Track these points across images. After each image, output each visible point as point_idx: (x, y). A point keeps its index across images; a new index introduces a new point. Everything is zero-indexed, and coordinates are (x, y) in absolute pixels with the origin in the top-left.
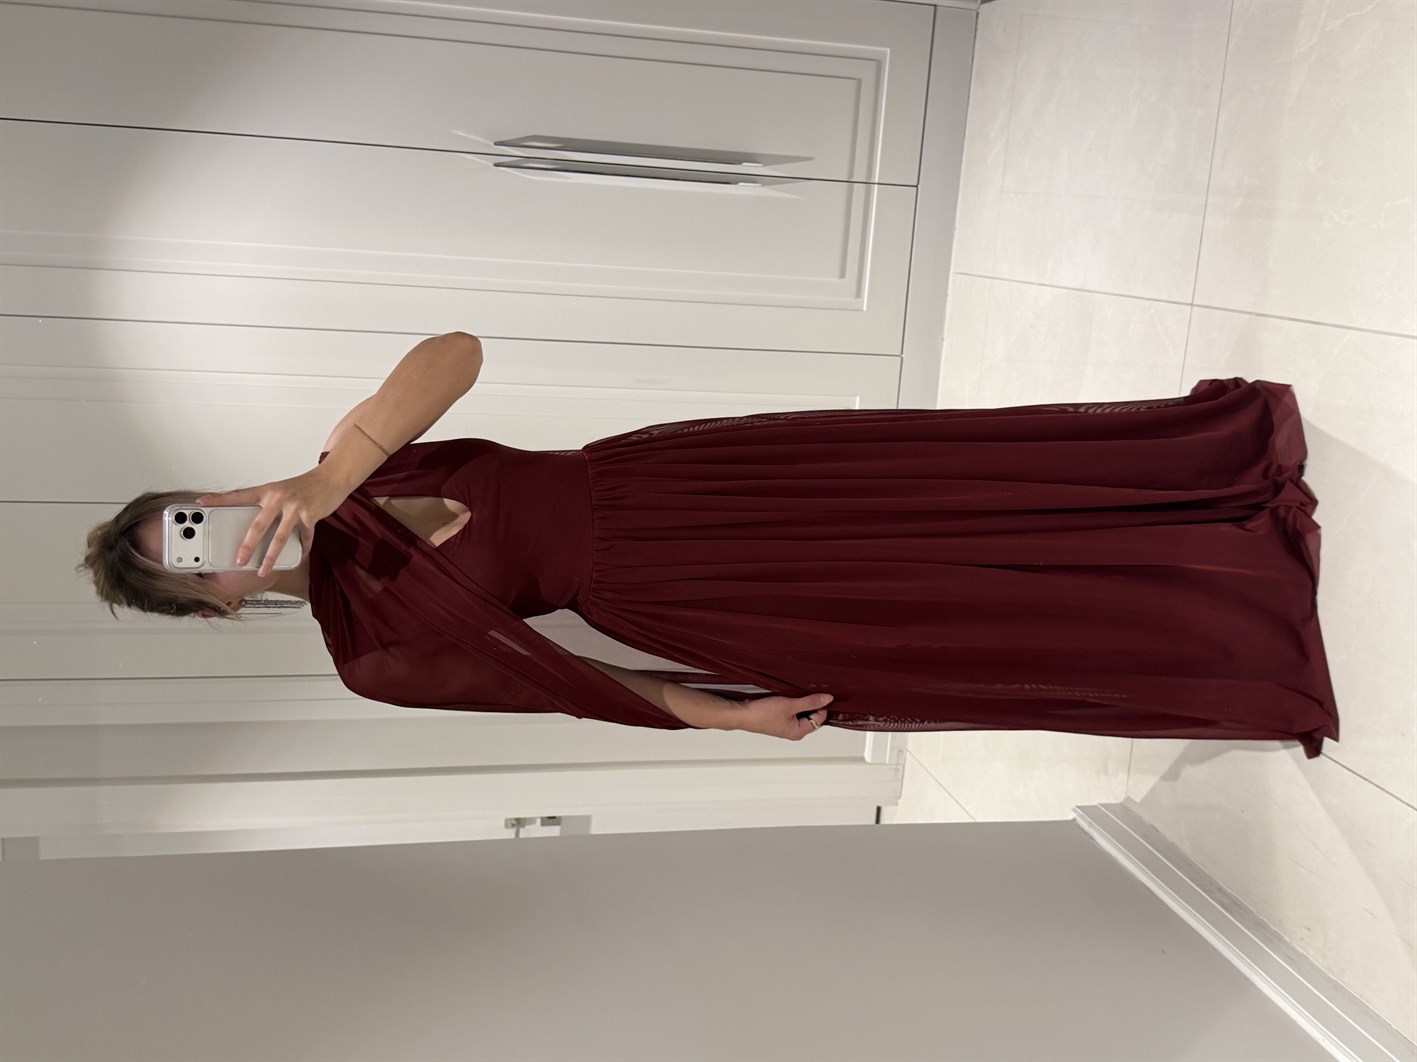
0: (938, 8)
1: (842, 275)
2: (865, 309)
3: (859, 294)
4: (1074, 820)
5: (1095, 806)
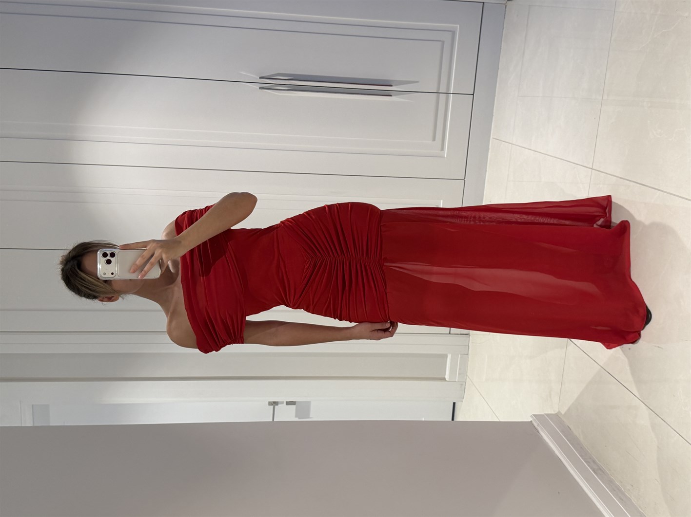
2: (445, 156)
3: (442, 149)
4: (531, 421)
5: (542, 415)
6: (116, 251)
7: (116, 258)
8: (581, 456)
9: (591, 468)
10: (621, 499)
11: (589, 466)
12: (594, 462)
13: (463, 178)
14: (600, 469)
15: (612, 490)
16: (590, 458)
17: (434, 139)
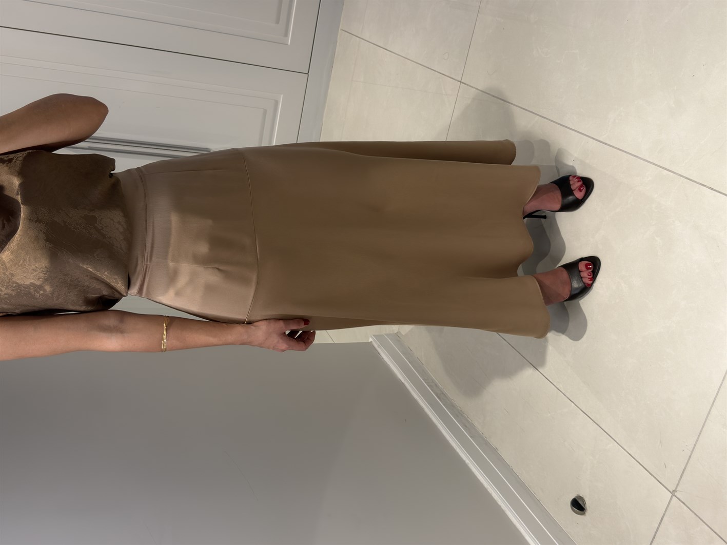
2: (289, 43)
3: (286, 35)
4: (371, 342)
5: (383, 335)
8: (423, 380)
9: (434, 393)
10: (465, 427)
11: (432, 390)
12: (436, 385)
13: (307, 72)
14: (443, 393)
15: (456, 416)
16: (433, 382)
17: (278, 22)
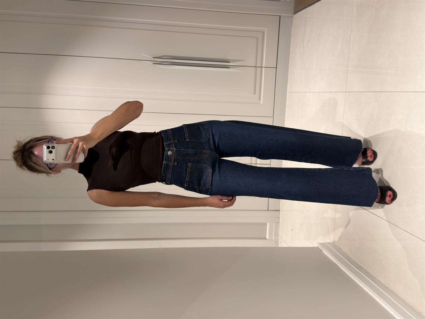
0: (281, 17)
1: (255, 93)
2: (262, 103)
3: (260, 99)
4: (318, 247)
5: (324, 243)
6: (56, 145)
7: (55, 150)
13: (272, 116)
14: (360, 267)
